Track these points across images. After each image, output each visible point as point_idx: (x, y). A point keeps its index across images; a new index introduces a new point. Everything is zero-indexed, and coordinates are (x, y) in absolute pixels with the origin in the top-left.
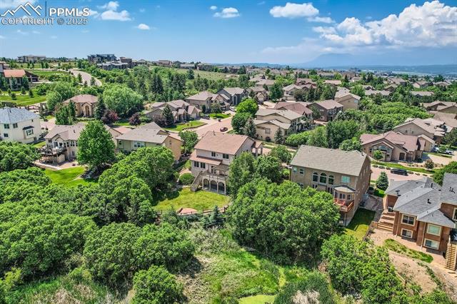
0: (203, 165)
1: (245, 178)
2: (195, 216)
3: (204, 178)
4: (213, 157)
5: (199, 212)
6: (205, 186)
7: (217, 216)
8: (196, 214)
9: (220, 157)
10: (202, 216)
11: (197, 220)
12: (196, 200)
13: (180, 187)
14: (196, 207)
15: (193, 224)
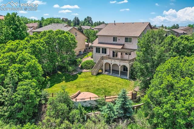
0: (104, 50)
1: (160, 57)
2: (95, 103)
3: (105, 61)
4: (115, 42)
5: (101, 98)
6: (106, 71)
7: (124, 104)
8: (96, 101)
9: (122, 41)
10: (104, 104)
11: (97, 108)
12: (96, 83)
13: (81, 71)
14: (97, 91)
15: (92, 114)
